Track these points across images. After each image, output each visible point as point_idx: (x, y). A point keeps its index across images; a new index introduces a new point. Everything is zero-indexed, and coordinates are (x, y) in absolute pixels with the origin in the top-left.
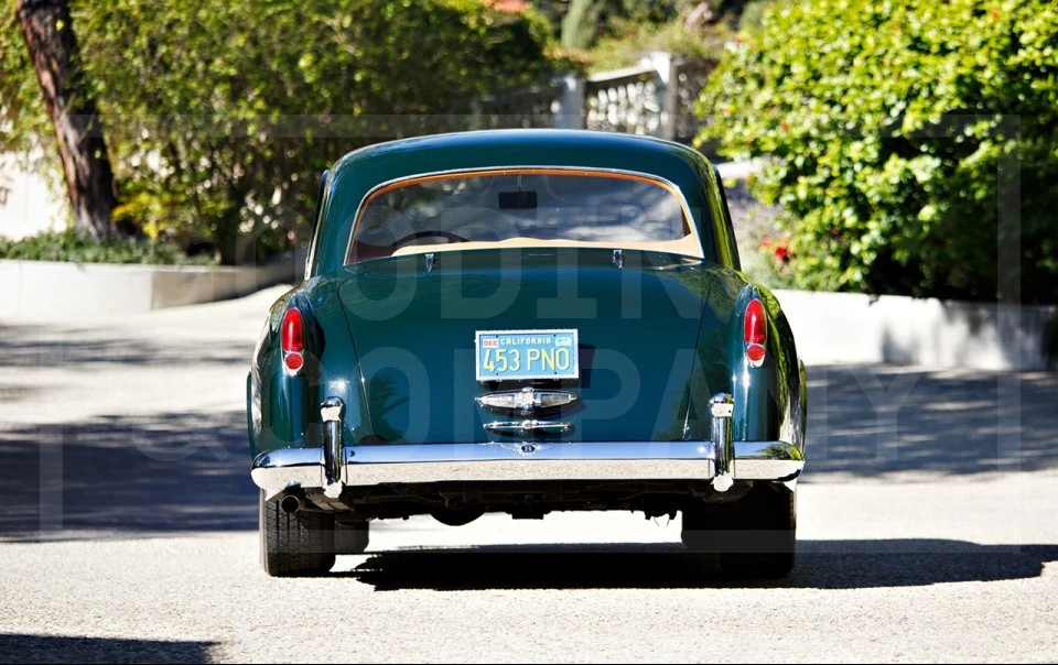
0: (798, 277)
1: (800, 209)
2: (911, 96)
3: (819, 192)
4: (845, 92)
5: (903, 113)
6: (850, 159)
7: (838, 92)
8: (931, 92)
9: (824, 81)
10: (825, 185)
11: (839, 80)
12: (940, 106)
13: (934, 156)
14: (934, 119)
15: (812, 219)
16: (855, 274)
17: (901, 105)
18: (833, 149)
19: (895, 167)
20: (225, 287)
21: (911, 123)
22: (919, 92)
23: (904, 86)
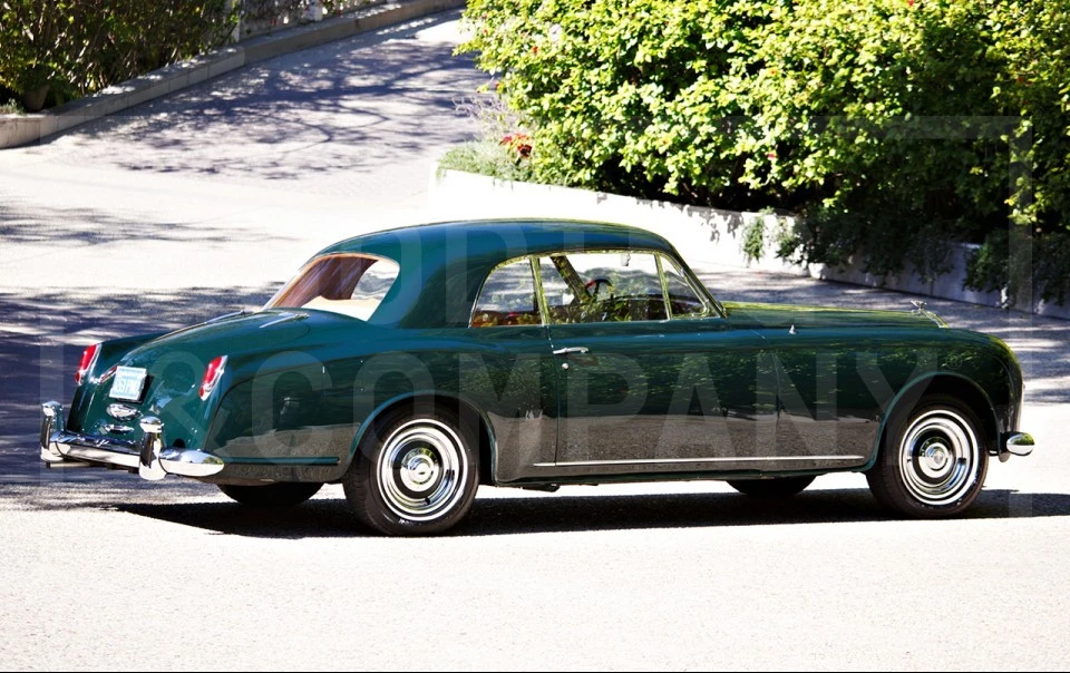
0: (537, 172)
1: (544, 118)
2: (643, 34)
3: (561, 105)
4: (586, 25)
5: (635, 48)
6: (588, 82)
7: (581, 25)
8: (660, 32)
9: (570, 14)
10: (567, 100)
11: (583, 15)
12: (666, 45)
13: (658, 84)
14: (662, 54)
15: (553, 127)
16: (585, 175)
17: (633, 42)
18: (575, 72)
19: (627, 92)
20: (29, 132)
21: (643, 55)
22: (650, 31)
23: (638, 26)
